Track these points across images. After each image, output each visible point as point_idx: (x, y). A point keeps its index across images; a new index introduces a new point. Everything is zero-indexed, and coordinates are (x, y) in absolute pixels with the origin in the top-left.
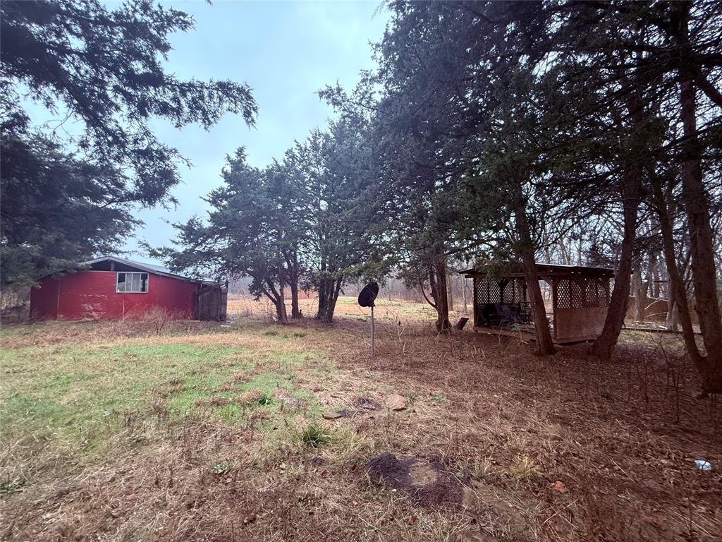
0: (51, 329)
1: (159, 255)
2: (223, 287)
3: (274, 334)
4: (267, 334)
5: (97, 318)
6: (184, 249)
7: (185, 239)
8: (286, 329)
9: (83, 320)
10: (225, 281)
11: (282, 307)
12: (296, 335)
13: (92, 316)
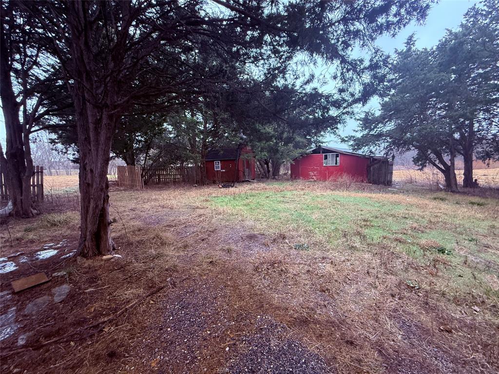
0: (300, 183)
1: (346, 141)
2: (390, 160)
3: (442, 199)
4: (435, 199)
5: (315, 179)
6: (362, 134)
7: (362, 127)
8: (458, 197)
9: (310, 180)
10: (392, 155)
11: (452, 177)
12: (473, 203)
13: (313, 178)
